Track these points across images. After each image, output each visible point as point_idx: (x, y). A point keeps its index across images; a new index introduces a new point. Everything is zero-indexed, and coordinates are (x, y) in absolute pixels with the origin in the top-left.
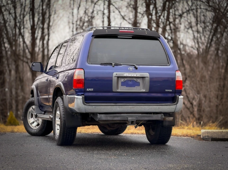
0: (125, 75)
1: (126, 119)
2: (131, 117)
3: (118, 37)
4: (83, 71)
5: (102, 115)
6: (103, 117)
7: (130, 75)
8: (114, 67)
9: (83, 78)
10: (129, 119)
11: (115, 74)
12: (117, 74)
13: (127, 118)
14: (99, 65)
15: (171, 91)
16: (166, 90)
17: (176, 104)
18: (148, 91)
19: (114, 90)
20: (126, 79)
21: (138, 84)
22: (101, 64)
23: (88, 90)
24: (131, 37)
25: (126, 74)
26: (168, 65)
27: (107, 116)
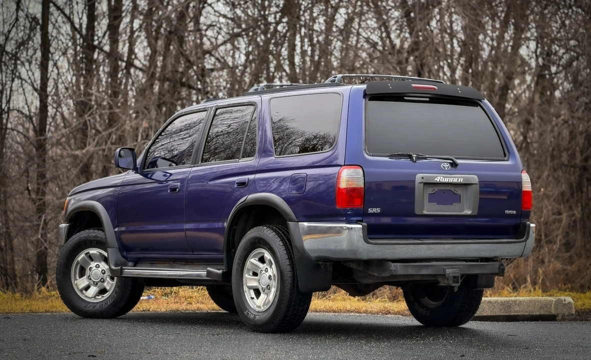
0: (438, 181)
1: (443, 273)
2: (451, 268)
3: (405, 98)
4: (360, 171)
5: (396, 265)
6: (399, 268)
7: (446, 180)
8: (415, 162)
9: (362, 186)
10: (447, 272)
11: (419, 177)
12: (423, 178)
13: (444, 270)
14: (387, 159)
15: (515, 212)
16: (507, 212)
17: (526, 241)
18: (476, 213)
19: (417, 212)
20: (436, 189)
21: (458, 199)
22: (391, 156)
23: (370, 211)
24: (428, 99)
25: (440, 179)
26: (505, 158)
27: (406, 266)
